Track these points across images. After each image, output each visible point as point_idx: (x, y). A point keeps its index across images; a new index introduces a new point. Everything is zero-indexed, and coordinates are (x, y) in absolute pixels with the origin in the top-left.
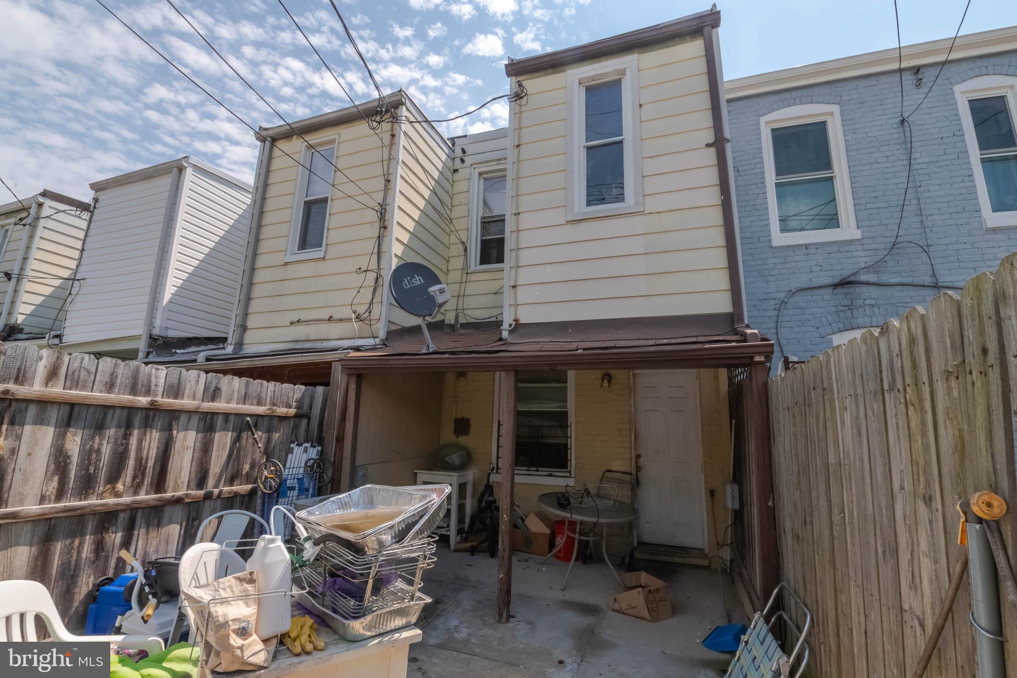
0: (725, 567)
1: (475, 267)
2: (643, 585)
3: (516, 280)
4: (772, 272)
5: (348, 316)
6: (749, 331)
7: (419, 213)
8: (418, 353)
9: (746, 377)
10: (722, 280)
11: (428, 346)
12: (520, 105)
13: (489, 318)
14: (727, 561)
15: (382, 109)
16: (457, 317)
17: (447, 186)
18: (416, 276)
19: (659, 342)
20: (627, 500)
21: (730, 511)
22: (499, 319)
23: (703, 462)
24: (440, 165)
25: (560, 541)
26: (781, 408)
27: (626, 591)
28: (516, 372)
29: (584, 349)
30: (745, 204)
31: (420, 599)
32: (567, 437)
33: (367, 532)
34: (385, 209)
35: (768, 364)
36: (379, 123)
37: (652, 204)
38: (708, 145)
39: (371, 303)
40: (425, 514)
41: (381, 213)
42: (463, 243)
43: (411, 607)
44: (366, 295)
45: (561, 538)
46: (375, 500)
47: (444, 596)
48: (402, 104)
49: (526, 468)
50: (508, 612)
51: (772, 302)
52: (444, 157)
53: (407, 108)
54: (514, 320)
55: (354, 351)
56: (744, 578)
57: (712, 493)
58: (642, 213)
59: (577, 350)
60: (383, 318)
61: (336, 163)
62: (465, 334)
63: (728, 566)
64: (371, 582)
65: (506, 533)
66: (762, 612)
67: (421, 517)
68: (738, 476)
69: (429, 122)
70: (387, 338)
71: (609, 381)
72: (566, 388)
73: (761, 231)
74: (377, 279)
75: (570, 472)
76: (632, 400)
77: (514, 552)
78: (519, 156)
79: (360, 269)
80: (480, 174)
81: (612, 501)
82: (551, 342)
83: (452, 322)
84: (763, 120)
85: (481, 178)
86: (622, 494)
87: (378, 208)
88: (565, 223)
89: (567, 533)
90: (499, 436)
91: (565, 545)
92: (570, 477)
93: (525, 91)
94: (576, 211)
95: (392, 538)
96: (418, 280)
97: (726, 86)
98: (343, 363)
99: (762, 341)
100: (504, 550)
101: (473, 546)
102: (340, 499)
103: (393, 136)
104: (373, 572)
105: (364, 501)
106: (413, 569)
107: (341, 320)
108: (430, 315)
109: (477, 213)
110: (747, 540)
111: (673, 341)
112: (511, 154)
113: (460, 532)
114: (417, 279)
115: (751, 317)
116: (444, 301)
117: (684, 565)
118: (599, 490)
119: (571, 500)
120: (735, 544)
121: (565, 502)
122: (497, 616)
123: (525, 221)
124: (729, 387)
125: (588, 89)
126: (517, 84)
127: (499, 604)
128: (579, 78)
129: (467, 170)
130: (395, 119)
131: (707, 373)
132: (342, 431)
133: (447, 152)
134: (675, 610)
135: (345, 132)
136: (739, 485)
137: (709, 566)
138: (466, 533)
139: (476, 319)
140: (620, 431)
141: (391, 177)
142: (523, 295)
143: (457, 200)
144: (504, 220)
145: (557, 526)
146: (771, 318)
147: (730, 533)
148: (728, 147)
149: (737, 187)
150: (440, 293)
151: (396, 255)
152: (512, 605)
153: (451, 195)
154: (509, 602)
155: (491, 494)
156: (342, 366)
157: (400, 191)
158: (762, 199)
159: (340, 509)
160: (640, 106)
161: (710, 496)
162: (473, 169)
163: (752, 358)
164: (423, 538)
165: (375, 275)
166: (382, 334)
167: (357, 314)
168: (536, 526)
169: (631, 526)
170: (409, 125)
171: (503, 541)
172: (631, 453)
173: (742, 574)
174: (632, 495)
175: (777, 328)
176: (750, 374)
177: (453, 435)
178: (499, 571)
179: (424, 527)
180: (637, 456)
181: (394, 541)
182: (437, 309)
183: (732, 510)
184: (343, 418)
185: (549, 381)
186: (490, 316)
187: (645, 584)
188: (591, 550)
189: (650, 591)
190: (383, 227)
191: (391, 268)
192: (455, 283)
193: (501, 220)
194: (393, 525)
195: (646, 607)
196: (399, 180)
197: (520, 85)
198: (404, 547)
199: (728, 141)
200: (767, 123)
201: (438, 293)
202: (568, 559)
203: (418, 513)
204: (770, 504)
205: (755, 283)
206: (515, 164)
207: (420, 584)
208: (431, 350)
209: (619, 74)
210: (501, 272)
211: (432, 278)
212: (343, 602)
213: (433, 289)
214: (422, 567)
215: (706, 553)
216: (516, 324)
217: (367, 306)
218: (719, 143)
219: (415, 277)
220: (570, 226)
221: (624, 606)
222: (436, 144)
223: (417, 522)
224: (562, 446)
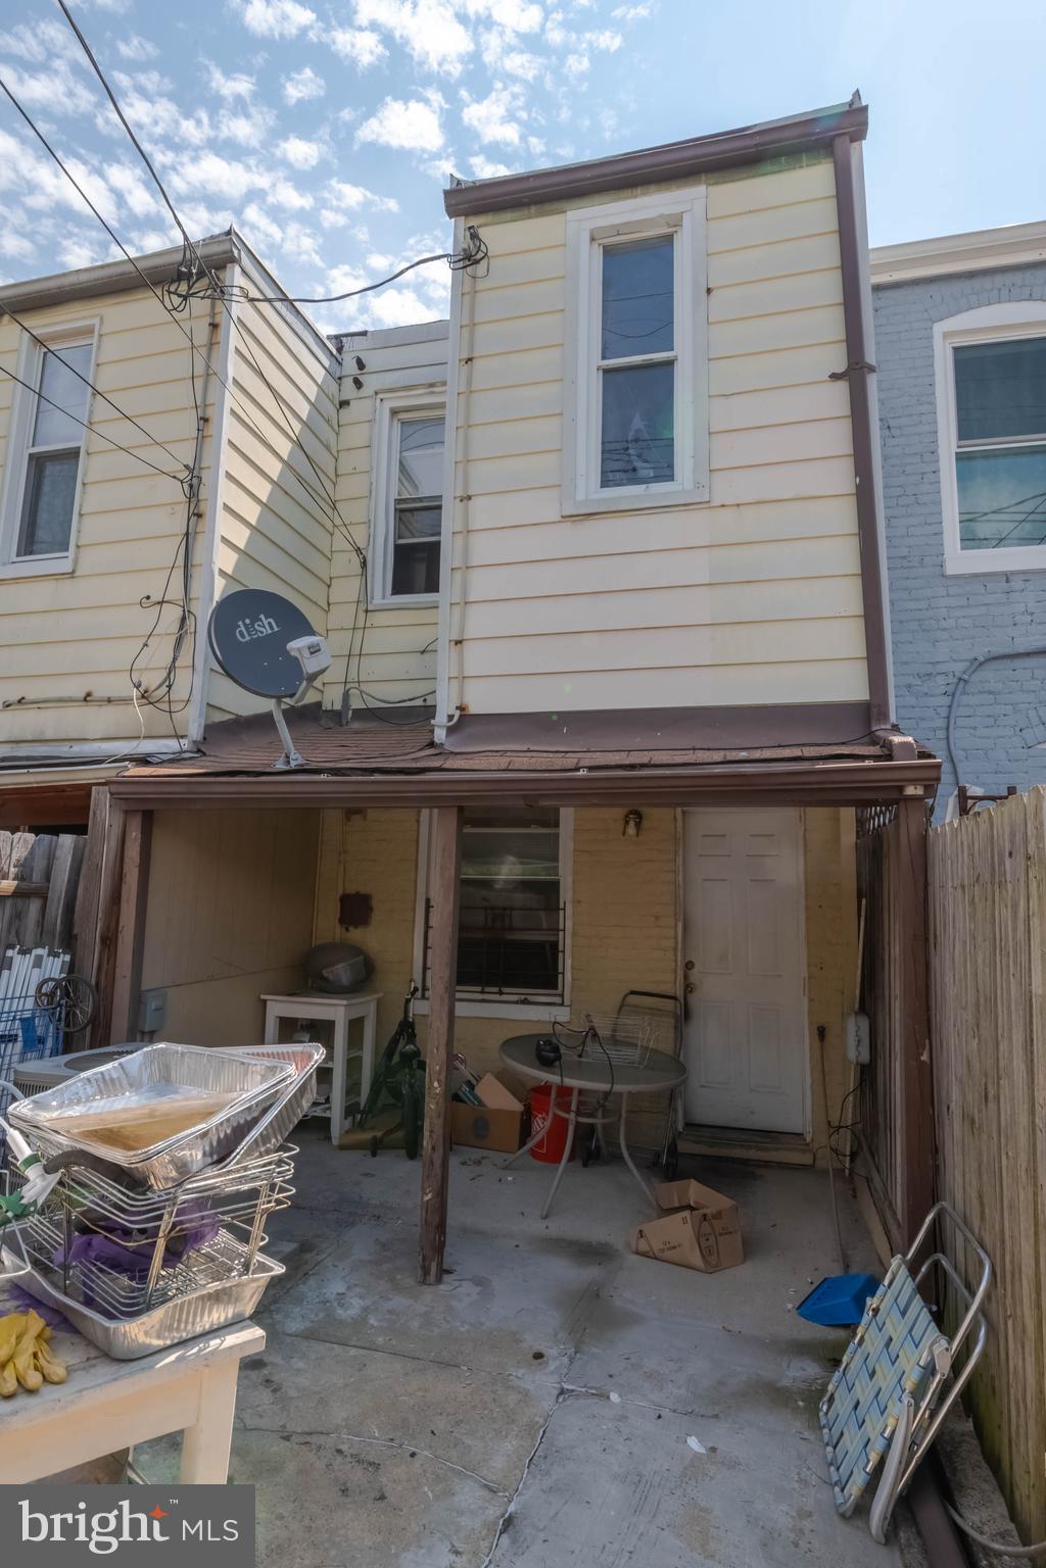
0: (840, 1166)
1: (384, 598)
2: (692, 1204)
3: (462, 629)
4: (943, 624)
5: (124, 694)
6: (897, 739)
7: (268, 487)
8: (268, 770)
9: (890, 821)
10: (850, 639)
11: (288, 757)
12: (474, 277)
13: (410, 700)
14: (845, 1156)
15: (190, 270)
16: (346, 696)
17: (327, 433)
18: (262, 616)
19: (732, 755)
20: (666, 1045)
21: (853, 1067)
22: (429, 703)
23: (806, 976)
24: (312, 392)
25: (541, 1126)
26: (950, 885)
27: (659, 1217)
28: (461, 809)
29: (591, 768)
30: (899, 491)
31: (263, 1268)
32: (558, 930)
33: (153, 1148)
34: (200, 478)
35: (930, 801)
36: (185, 298)
37: (725, 489)
38: (835, 377)
39: (172, 668)
40: (273, 1104)
41: (191, 486)
42: (358, 550)
43: (244, 1285)
44: (162, 652)
45: (544, 1119)
46: (173, 1074)
47: (318, 1236)
48: (233, 260)
49: (479, 989)
50: (440, 1263)
51: (941, 680)
52: (320, 374)
53: (243, 270)
54: (457, 708)
55: (137, 766)
56: (875, 1189)
57: (822, 1032)
58: (706, 504)
59: (577, 769)
60: (197, 697)
61: (95, 381)
62: (362, 732)
63: (847, 1165)
64: (161, 1244)
65: (439, 1117)
66: (905, 1255)
67: (265, 1111)
68: (869, 1000)
69: (291, 302)
70: (205, 739)
71: (638, 825)
72: (557, 836)
73: (927, 544)
74: (183, 619)
75: (562, 996)
76: (680, 861)
77: (454, 1147)
78: (469, 382)
79: (148, 598)
80: (394, 412)
81: (638, 1051)
82: (529, 751)
83: (338, 706)
84: (939, 328)
85: (395, 421)
86: (655, 1034)
87: (184, 474)
88: (561, 519)
89: (553, 1110)
90: (427, 927)
91: (549, 1133)
92: (562, 1004)
93: (483, 248)
94: (580, 496)
95: (204, 1155)
96: (266, 626)
97: (873, 259)
98: (114, 788)
99: (920, 758)
100: (433, 1148)
101: (374, 1138)
102: (102, 1073)
103: (214, 326)
104: (165, 1225)
105: (150, 1077)
106: (250, 1213)
107: (109, 701)
108: (292, 696)
109: (386, 491)
110: (881, 1120)
111: (757, 754)
112: (454, 375)
113: (350, 1110)
114: (266, 622)
115: (904, 707)
116: (319, 669)
117: (767, 1164)
118: (614, 1030)
119: (563, 1050)
120: (860, 1126)
121: (552, 1055)
122: (420, 1272)
123: (483, 513)
124: (858, 838)
125: (608, 251)
126: (468, 234)
127: (422, 1249)
128: (592, 227)
129: (368, 403)
130: (219, 292)
131: (818, 815)
132: (114, 922)
133: (327, 365)
134: (750, 1248)
135: (115, 314)
136: (869, 1018)
137: (813, 1166)
138: (362, 1112)
139: (384, 702)
140: (657, 918)
141: (210, 413)
142: (476, 658)
143: (347, 463)
144: (439, 507)
145: (535, 1098)
146: (939, 709)
147: (851, 1105)
148: (872, 381)
149: (885, 458)
150: (312, 653)
151: (222, 573)
152: (448, 1249)
153: (334, 452)
154: (442, 1244)
155: (412, 1038)
156: (111, 794)
157: (229, 441)
158: (931, 483)
159: (101, 1093)
160: (709, 291)
161: (817, 1037)
162: (378, 401)
163: (901, 789)
164: (268, 1152)
165: (179, 612)
166: (195, 731)
167: (142, 689)
168: (497, 1098)
169: (672, 1095)
170: (248, 305)
171: (431, 1132)
172: (676, 961)
173: (872, 1182)
174: (676, 1038)
175: (948, 729)
176: (897, 816)
177: (338, 925)
178: (423, 1189)
179: (270, 1130)
180: (686, 965)
181: (209, 1160)
182: (305, 683)
183: (857, 1064)
184: (116, 898)
185: (527, 825)
186: (411, 697)
187: (696, 1202)
188: (597, 1140)
189: (705, 1216)
190: (195, 515)
191: (211, 599)
192: (342, 629)
193: (434, 507)
194: (208, 1131)
195: (697, 1246)
196: (227, 419)
197: (474, 236)
198: (229, 1172)
199: (872, 369)
200: (946, 335)
201: (306, 653)
202: (555, 1158)
203: (257, 1104)
204: (925, 1057)
205: (911, 643)
206: (462, 397)
207: (263, 1239)
208: (293, 764)
209: (669, 226)
210: (436, 610)
211: (297, 624)
212: (104, 1282)
213: (297, 645)
214: (267, 1209)
215: (808, 1140)
216: (461, 716)
217: (165, 674)
218: (855, 373)
219: (261, 620)
220: (567, 526)
221: (657, 1245)
222: (305, 348)
223: (255, 1121)
224: (548, 947)
